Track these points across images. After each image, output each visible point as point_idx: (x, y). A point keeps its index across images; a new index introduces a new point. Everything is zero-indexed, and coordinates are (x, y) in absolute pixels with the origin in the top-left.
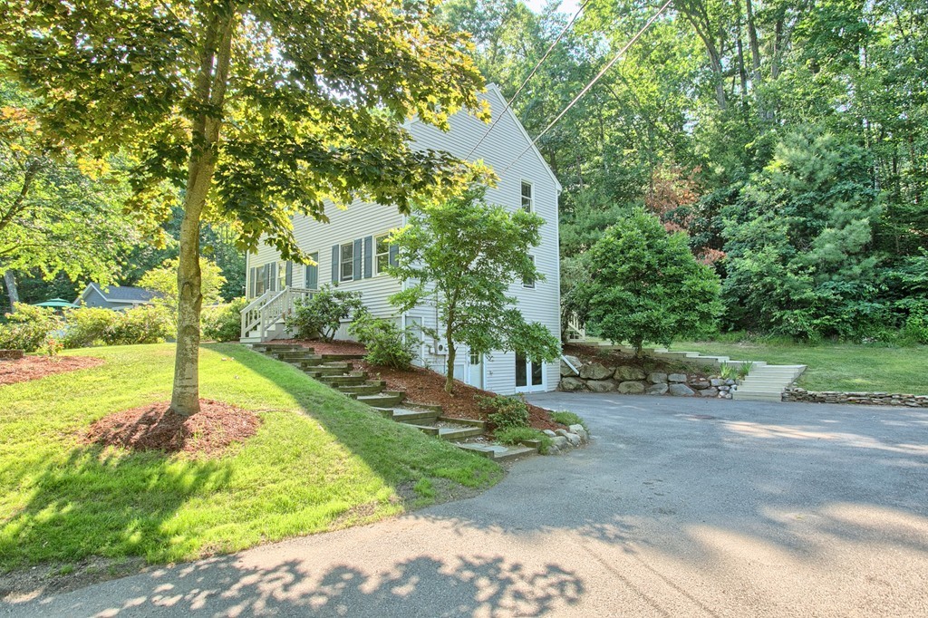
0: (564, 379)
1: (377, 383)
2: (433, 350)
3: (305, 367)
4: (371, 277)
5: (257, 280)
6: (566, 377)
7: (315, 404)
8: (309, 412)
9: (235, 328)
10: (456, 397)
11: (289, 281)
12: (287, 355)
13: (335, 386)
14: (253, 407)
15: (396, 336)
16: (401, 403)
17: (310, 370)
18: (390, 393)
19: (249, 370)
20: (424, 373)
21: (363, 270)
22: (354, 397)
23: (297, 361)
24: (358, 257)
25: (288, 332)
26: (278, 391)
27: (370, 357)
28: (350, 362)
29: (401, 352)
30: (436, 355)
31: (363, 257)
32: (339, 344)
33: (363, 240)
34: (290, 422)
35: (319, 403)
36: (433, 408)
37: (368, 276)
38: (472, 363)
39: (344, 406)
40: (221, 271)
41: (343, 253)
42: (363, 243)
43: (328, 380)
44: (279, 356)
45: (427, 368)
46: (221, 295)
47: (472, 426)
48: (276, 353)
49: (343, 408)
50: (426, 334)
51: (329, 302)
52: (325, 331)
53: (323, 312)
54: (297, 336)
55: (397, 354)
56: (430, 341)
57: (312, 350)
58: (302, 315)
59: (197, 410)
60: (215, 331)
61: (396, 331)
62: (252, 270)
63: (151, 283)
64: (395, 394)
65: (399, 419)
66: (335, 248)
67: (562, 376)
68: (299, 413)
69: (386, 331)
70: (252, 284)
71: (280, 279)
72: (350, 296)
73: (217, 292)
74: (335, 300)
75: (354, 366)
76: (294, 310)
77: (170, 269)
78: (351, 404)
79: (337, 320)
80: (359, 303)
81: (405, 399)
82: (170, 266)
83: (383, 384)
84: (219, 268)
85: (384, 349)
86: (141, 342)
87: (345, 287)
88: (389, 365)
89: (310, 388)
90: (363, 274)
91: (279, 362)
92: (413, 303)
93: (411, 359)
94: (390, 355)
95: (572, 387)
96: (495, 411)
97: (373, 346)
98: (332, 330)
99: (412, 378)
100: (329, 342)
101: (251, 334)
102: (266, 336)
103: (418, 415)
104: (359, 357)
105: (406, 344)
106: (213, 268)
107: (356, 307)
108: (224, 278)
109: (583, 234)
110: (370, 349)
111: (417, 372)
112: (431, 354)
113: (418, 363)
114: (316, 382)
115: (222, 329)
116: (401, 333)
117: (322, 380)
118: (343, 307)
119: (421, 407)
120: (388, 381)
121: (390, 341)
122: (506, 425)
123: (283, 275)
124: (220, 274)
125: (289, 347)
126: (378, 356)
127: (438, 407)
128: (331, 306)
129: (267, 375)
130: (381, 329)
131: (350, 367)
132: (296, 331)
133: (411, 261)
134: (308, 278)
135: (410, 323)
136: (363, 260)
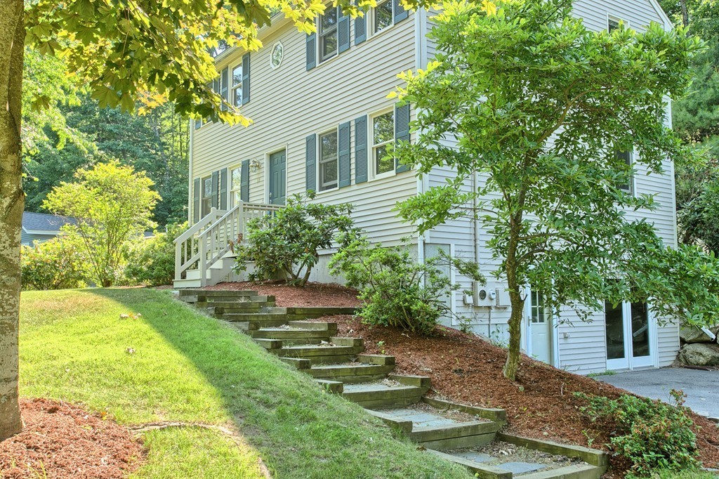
0: (686, 346)
1: (380, 359)
2: (470, 300)
3: (255, 331)
4: (365, 181)
5: (203, 196)
6: (690, 343)
7: (262, 409)
8: (243, 430)
9: (167, 266)
10: (528, 389)
11: (245, 194)
12: (232, 308)
13: (303, 366)
14: (139, 417)
15: (410, 277)
16: (423, 400)
17: (264, 335)
18: (405, 381)
19: (157, 337)
20: (459, 340)
21: (353, 172)
22: (336, 389)
23: (244, 319)
24: (345, 151)
25: (238, 271)
26: (194, 380)
27: (367, 313)
28: (332, 320)
29: (420, 303)
30: (475, 306)
31: (353, 150)
32: (316, 289)
33: (353, 123)
34: (201, 454)
35: (268, 405)
36: (486, 415)
37: (362, 179)
38: (534, 321)
39: (317, 413)
40: (152, 183)
41: (322, 148)
42: (353, 129)
43: (292, 353)
44: (216, 310)
45: (464, 331)
46: (154, 219)
47: (575, 460)
48: (213, 305)
49: (314, 418)
50: (462, 272)
51: (300, 221)
52: (295, 269)
53: (292, 238)
54: (252, 277)
55: (414, 308)
56: (466, 282)
57: (272, 299)
58: (258, 244)
59: (15, 428)
60: (141, 271)
61: (410, 266)
62: (196, 183)
63: (60, 204)
64: (412, 381)
65: (424, 439)
66: (310, 141)
67: (683, 341)
68: (225, 432)
69: (393, 267)
70: (196, 203)
71: (232, 193)
72: (333, 211)
73: (149, 214)
74: (310, 219)
75: (340, 327)
76: (247, 236)
77: (84, 183)
78: (331, 409)
79: (314, 252)
80: (349, 223)
81: (430, 392)
82: (84, 179)
83: (390, 362)
84: (149, 180)
85: (389, 297)
86: (56, 287)
87: (325, 199)
88: (399, 326)
89: (256, 373)
90: (353, 177)
91: (214, 320)
92: (442, 215)
93: (436, 316)
94: (400, 308)
95: (702, 360)
96: (624, 430)
97: (371, 293)
98: (305, 267)
99: (440, 350)
100: (304, 286)
101: (190, 275)
102: (208, 276)
103: (459, 430)
104: (348, 312)
105: (427, 288)
106: (142, 180)
107: (343, 229)
108: (156, 194)
109: (701, 113)
110: (367, 298)
111: (447, 338)
112: (466, 305)
113: (449, 322)
114: (271, 359)
115: (151, 268)
116: (418, 269)
117: (282, 354)
118: (323, 230)
119: (463, 410)
120: (397, 356)
121: (400, 284)
122: (654, 464)
123: (237, 187)
124: (152, 188)
125: (236, 296)
126: (381, 310)
127: (498, 413)
128: (305, 228)
129: (183, 346)
130: (385, 264)
131: (332, 331)
132: (252, 268)
133: (438, 134)
134: (271, 190)
135: (433, 253)
136: (353, 155)
